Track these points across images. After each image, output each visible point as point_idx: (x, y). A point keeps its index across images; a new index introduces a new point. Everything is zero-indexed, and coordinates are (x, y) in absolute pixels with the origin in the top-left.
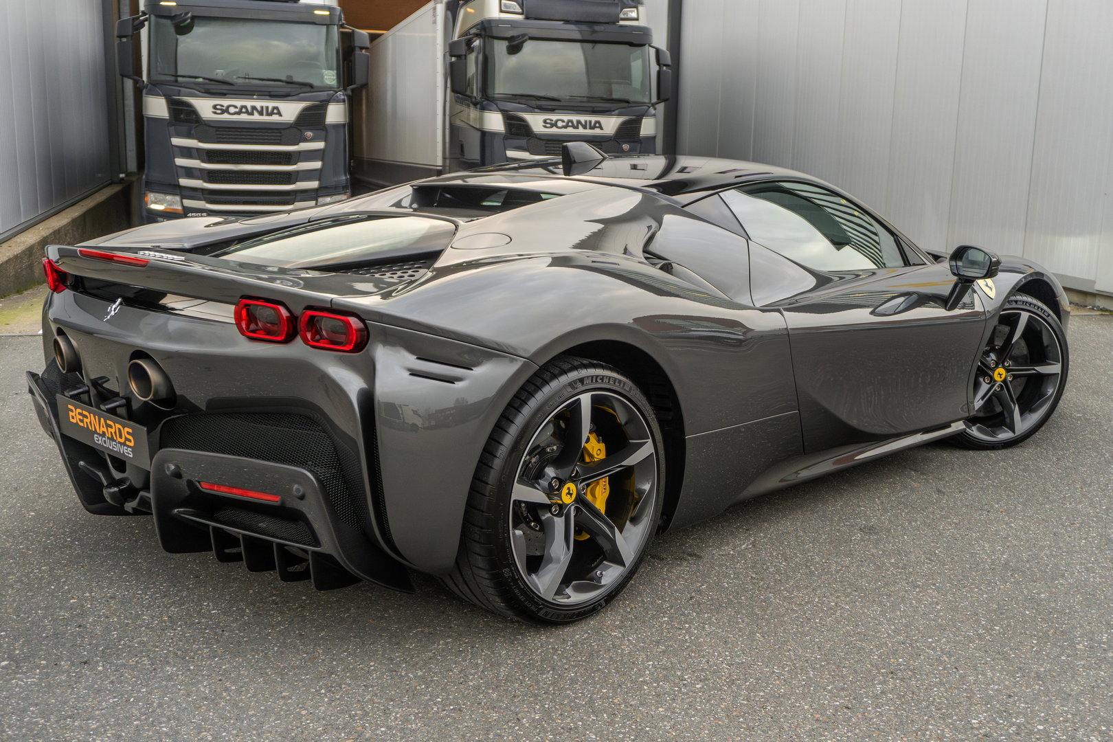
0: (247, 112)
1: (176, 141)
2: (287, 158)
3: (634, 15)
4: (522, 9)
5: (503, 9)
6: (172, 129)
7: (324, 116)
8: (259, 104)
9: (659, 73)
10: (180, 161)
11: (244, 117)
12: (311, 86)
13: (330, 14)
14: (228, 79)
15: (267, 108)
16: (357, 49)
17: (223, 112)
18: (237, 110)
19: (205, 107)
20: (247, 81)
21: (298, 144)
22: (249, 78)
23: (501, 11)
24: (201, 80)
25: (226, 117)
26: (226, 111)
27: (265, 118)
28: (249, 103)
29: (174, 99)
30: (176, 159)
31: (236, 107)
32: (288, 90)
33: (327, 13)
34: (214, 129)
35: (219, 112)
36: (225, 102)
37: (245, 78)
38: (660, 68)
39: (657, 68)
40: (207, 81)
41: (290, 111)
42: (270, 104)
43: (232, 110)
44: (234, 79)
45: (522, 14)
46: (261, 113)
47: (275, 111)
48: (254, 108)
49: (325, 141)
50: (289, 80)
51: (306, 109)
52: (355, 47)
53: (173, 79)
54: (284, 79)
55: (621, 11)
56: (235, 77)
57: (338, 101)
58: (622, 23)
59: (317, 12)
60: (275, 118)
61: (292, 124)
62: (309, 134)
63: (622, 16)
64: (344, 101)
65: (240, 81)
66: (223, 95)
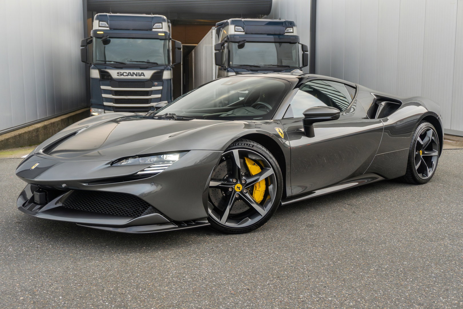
0: (131, 75)
1: (103, 87)
2: (147, 93)
3: (292, 31)
4: (244, 30)
5: (236, 30)
6: (101, 82)
7: (162, 76)
8: (135, 71)
9: (303, 55)
10: (104, 95)
11: (130, 77)
12: (157, 64)
13: (165, 34)
14: (123, 62)
15: (139, 73)
16: (176, 49)
17: (121, 75)
18: (127, 74)
19: (114, 73)
20: (131, 62)
21: (151, 88)
22: (132, 61)
23: (235, 31)
24: (113, 62)
25: (122, 77)
26: (122, 75)
27: (138, 77)
28: (132, 71)
29: (102, 70)
30: (102, 95)
31: (126, 73)
32: (148, 66)
33: (163, 34)
34: (118, 82)
35: (120, 75)
36: (122, 71)
37: (130, 61)
38: (303, 52)
39: (302, 52)
40: (115, 63)
41: (148, 74)
42: (140, 71)
43: (125, 74)
44: (126, 62)
45: (244, 32)
46: (136, 75)
47: (142, 74)
48: (134, 73)
49: (162, 86)
50: (148, 62)
51: (155, 73)
52: (175, 48)
53: (104, 62)
54: (146, 61)
55: (286, 29)
56: (126, 61)
57: (168, 69)
58: (286, 34)
59: (159, 34)
60: (142, 77)
61: (149, 79)
62: (156, 83)
63: (286, 31)
64: (170, 70)
65: (128, 63)
66: (121, 68)
